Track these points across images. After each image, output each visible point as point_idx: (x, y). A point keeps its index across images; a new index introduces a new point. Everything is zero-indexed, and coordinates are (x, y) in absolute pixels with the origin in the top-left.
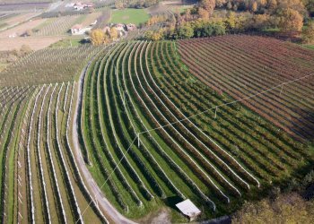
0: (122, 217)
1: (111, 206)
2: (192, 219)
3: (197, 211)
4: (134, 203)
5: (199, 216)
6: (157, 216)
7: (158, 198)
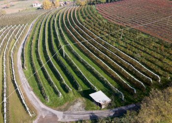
0: (43, 106)
1: (35, 97)
2: (103, 107)
3: (108, 100)
4: (55, 95)
5: (110, 104)
6: (73, 104)
7: (75, 91)
